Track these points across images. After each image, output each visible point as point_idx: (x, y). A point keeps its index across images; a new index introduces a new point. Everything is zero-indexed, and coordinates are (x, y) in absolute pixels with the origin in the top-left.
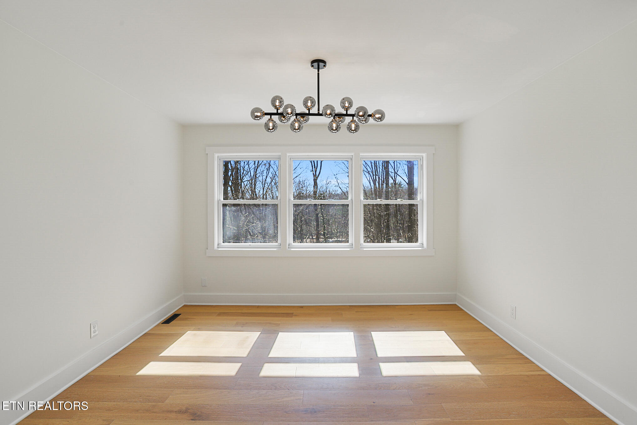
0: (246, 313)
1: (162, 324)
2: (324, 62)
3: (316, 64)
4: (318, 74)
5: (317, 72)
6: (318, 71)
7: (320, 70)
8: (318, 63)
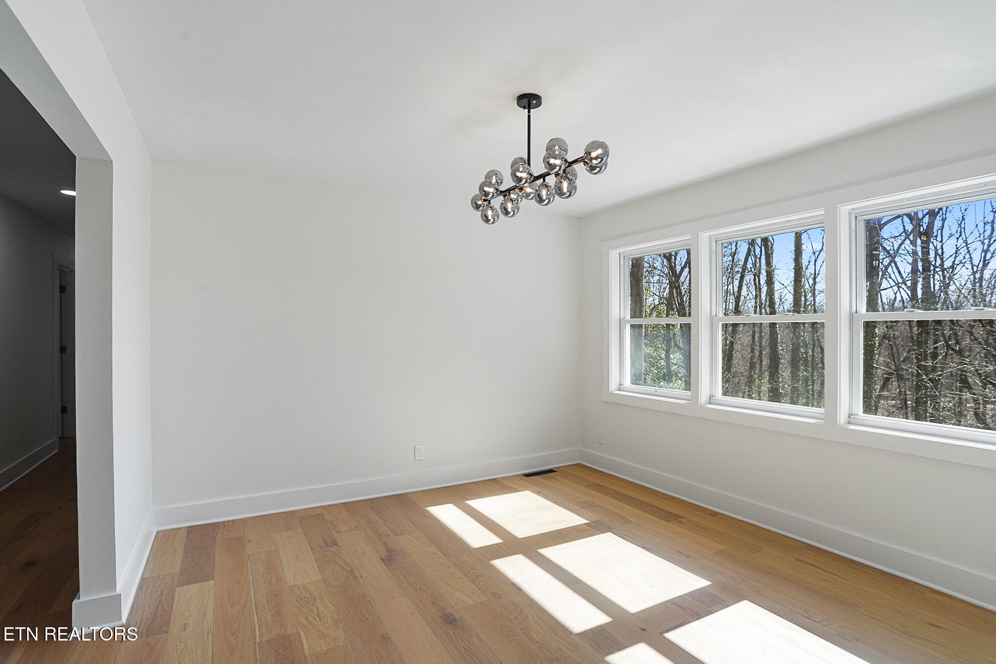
0: (617, 493)
1: (523, 475)
2: (537, 97)
3: (525, 101)
4: (529, 116)
5: (528, 114)
6: (529, 112)
7: (531, 110)
8: (529, 101)
